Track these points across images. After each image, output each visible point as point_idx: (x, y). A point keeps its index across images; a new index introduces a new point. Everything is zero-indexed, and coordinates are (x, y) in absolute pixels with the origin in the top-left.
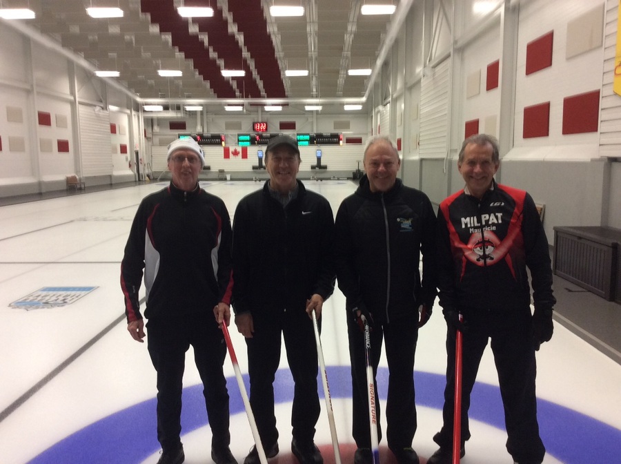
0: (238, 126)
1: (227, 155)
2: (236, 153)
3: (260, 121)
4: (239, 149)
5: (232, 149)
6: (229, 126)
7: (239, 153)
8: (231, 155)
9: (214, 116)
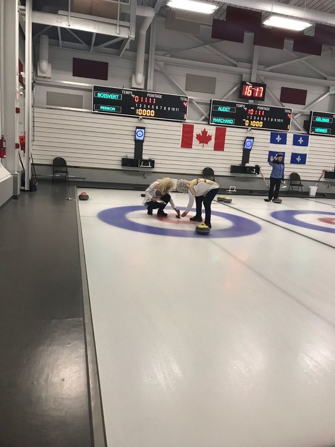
0: (208, 85)
1: (187, 143)
2: (204, 138)
3: (254, 80)
4: (211, 131)
5: (198, 130)
6: (194, 83)
7: (210, 138)
8: (195, 141)
9: (168, 58)
